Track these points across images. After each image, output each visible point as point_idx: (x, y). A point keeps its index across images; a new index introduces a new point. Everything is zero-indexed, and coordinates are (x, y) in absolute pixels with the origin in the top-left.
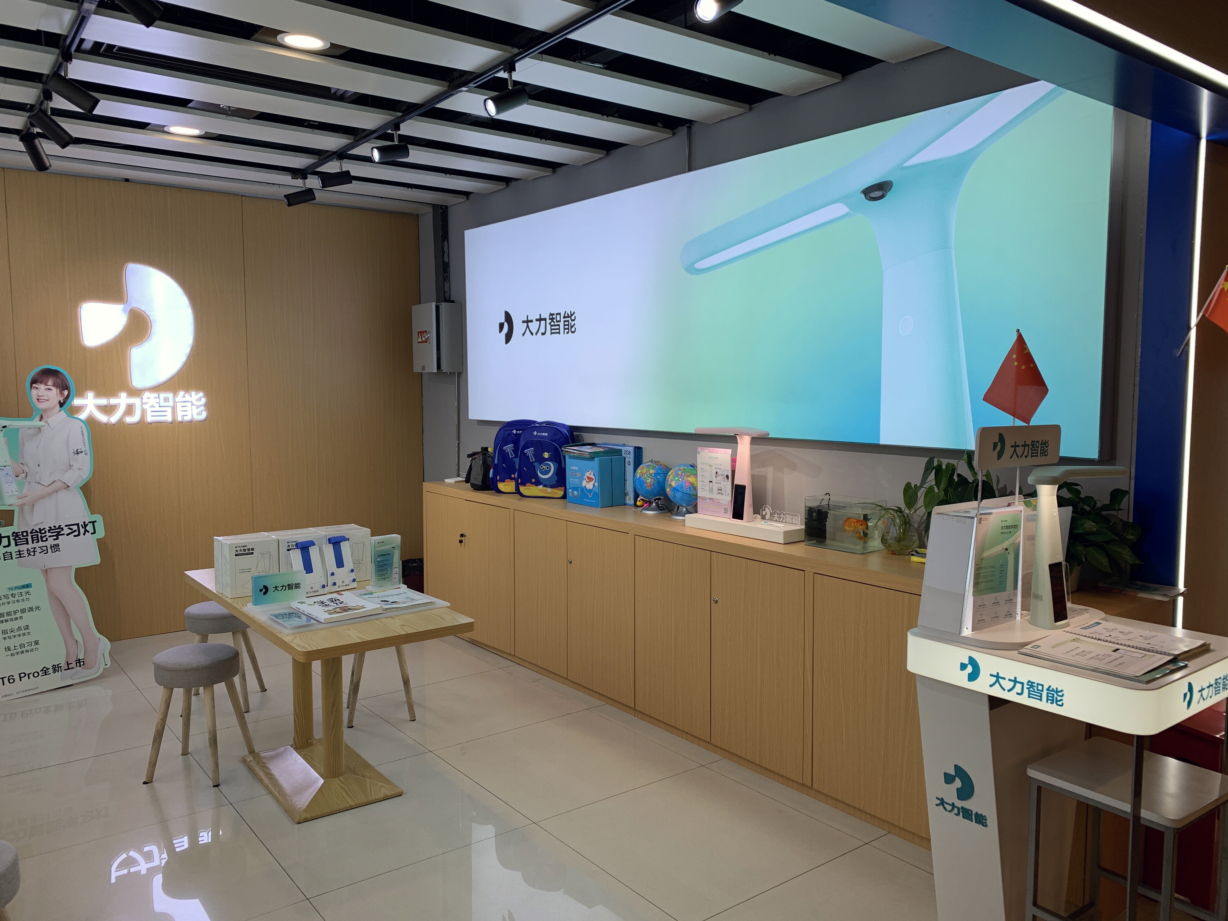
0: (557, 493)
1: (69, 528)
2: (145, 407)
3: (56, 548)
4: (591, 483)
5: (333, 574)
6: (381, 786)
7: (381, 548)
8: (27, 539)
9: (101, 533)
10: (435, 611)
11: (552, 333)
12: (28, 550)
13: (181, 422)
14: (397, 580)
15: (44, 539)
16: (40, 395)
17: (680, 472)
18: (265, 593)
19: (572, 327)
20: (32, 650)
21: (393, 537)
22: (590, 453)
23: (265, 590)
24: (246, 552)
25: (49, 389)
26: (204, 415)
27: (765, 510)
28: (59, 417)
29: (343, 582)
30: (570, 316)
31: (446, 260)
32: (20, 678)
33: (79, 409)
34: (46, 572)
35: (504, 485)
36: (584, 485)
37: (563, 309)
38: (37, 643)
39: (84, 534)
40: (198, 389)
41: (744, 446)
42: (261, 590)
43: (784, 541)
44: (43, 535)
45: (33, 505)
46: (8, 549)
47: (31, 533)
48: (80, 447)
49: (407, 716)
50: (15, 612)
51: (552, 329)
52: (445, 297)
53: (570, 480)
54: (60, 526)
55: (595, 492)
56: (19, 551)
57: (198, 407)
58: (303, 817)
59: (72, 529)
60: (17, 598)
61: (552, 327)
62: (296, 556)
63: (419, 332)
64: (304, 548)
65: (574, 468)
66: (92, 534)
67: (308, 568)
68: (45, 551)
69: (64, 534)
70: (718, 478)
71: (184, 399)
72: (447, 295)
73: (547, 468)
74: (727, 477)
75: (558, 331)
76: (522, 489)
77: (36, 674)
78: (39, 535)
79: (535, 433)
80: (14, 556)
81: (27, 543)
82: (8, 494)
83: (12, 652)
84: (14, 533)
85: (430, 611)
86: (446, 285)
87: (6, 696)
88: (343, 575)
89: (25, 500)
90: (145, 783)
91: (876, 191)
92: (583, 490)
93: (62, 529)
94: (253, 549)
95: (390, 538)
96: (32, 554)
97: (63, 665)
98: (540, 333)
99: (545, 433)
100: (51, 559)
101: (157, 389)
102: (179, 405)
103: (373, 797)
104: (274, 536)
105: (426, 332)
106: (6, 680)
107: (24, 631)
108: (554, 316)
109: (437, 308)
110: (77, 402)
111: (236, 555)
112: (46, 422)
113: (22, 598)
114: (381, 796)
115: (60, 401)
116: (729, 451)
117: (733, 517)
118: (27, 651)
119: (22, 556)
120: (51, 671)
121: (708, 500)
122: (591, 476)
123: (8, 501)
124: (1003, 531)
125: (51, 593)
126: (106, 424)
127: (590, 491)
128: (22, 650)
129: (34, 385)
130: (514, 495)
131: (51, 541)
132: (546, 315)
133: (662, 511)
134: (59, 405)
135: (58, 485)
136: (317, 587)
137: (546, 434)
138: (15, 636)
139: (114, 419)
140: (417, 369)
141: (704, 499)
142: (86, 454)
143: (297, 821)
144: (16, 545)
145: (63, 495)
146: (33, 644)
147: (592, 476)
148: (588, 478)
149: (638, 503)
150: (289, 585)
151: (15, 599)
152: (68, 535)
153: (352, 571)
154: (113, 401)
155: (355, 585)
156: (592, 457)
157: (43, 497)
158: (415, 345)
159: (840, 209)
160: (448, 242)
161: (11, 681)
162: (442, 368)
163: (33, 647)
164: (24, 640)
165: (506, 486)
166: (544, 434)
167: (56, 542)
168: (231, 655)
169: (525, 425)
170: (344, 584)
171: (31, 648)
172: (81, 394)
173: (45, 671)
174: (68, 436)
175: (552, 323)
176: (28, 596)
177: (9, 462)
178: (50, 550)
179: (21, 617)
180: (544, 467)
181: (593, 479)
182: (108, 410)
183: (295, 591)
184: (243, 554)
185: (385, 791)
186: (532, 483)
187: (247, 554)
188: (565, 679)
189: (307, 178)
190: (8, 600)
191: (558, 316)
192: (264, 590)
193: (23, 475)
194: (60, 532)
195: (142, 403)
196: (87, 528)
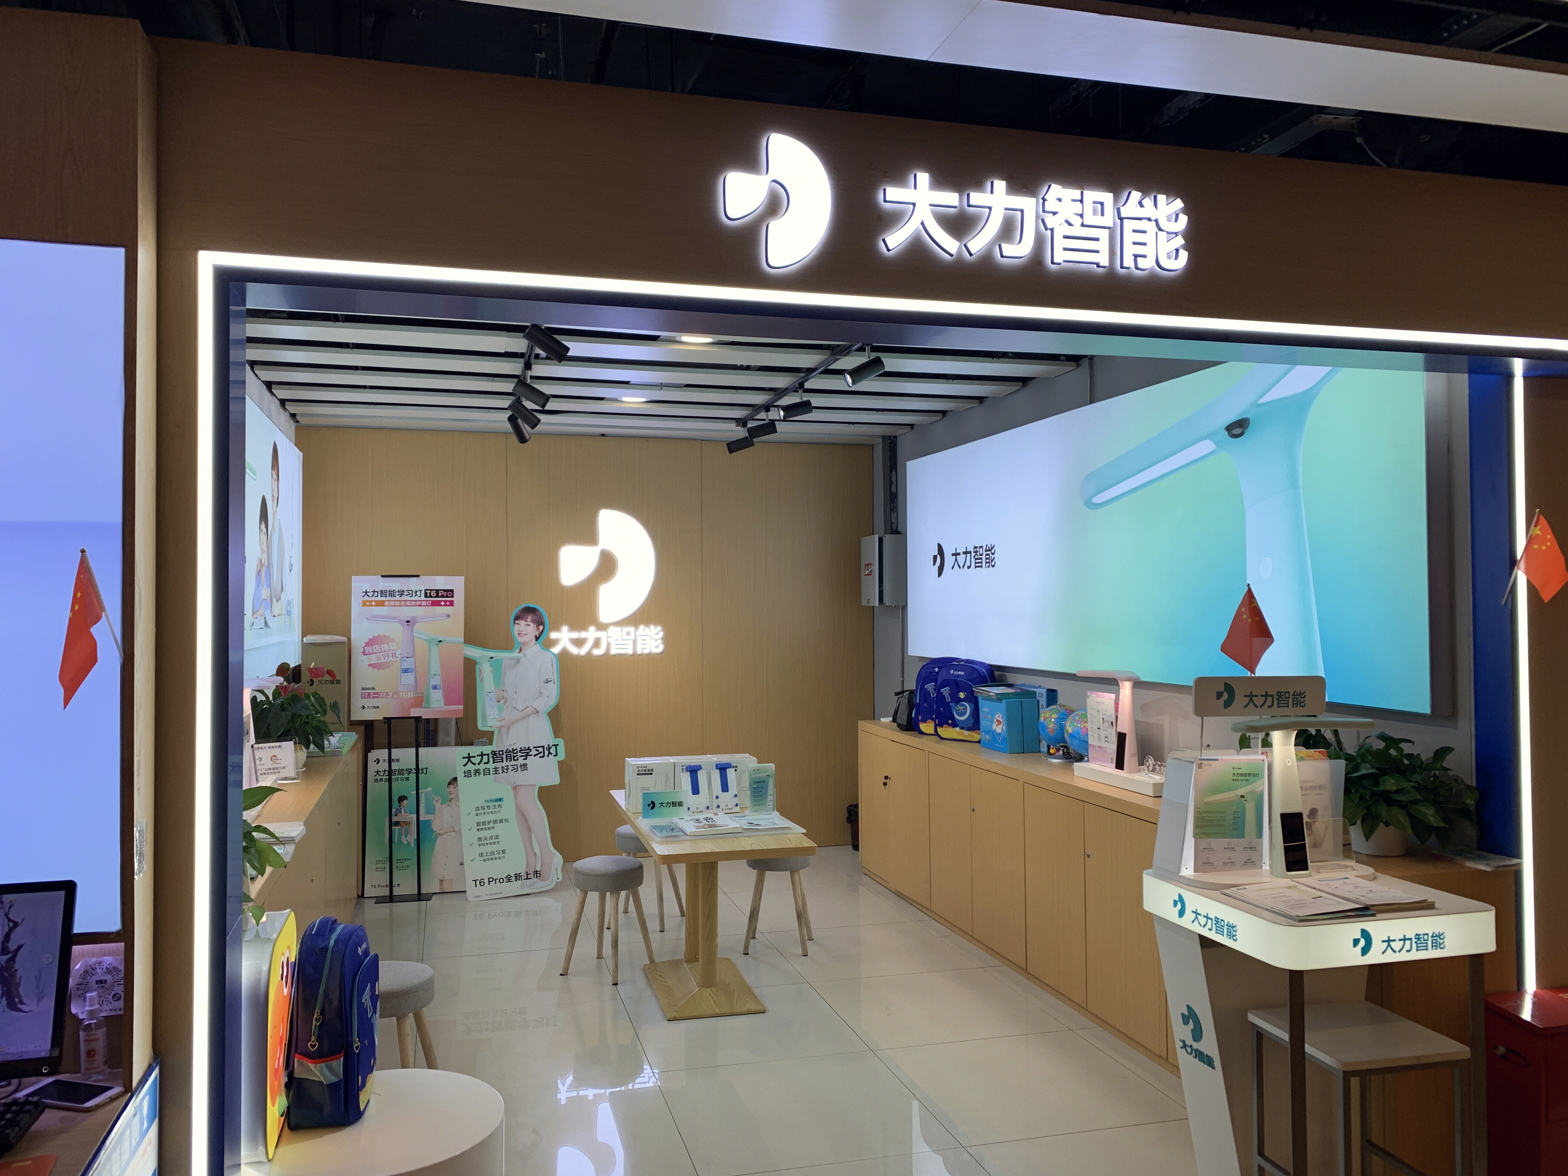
0: (974, 737)
1: (536, 750)
2: (610, 640)
3: (524, 767)
4: (1000, 727)
5: (717, 797)
6: (747, 1001)
7: (755, 776)
8: (502, 757)
9: (562, 756)
10: (789, 836)
11: (976, 567)
12: (502, 767)
13: (641, 655)
14: (771, 807)
15: (516, 758)
16: (521, 629)
17: (1077, 718)
18: (652, 808)
19: (992, 561)
20: (500, 858)
21: (769, 766)
22: (997, 694)
23: (653, 805)
24: (647, 772)
25: (528, 625)
26: (661, 649)
27: (1148, 761)
28: (534, 649)
29: (727, 806)
30: (990, 549)
31: (894, 490)
32: (489, 882)
33: (555, 642)
34: (515, 788)
35: (926, 726)
36: (994, 729)
37: (984, 542)
38: (504, 852)
39: (548, 756)
40: (656, 624)
41: (1126, 689)
42: (649, 805)
43: (1154, 792)
44: (515, 755)
45: (509, 727)
46: (487, 766)
47: (506, 752)
48: (550, 676)
49: (800, 951)
50: (489, 822)
51: (976, 563)
52: (892, 528)
53: (983, 723)
54: (529, 747)
55: (1003, 737)
56: (496, 768)
57: (656, 640)
58: (673, 1016)
59: (538, 751)
60: (491, 810)
61: (977, 561)
62: (686, 778)
63: (866, 565)
64: (693, 771)
65: (986, 710)
66: (554, 756)
67: (696, 790)
68: (515, 769)
69: (531, 755)
70: (1105, 725)
71: (644, 633)
72: (894, 526)
73: (963, 709)
74: (1112, 723)
75: (980, 564)
76: (940, 730)
77: (501, 881)
78: (512, 754)
79: (952, 672)
80: (491, 772)
81: (502, 762)
82: (490, 717)
83: (484, 858)
84: (493, 751)
85: (786, 835)
86: (894, 516)
87: (477, 897)
88: (727, 799)
89: (503, 723)
90: (561, 975)
91: (1237, 428)
92: (993, 733)
93: (531, 750)
94: (652, 770)
95: (768, 766)
96: (506, 771)
97: (523, 874)
98: (966, 567)
99: (961, 671)
100: (519, 777)
101: (620, 623)
102: (639, 639)
103: (738, 1009)
104: (672, 759)
105: (870, 564)
106: (478, 882)
107: (494, 841)
108: (978, 550)
109: (881, 540)
110: (554, 635)
111: (638, 774)
112: (524, 654)
113: (495, 810)
114: (745, 1010)
115: (536, 636)
116: (1113, 696)
117: (1116, 768)
118: (496, 859)
119: (498, 772)
120: (513, 879)
121: (1097, 748)
122: (999, 719)
123: (490, 723)
124: (1234, 778)
125: (518, 808)
126: (577, 656)
127: (999, 734)
128: (492, 856)
129: (517, 621)
130: (934, 736)
131: (521, 761)
132: (971, 549)
133: (1069, 760)
134: (535, 639)
135: (530, 710)
136: (703, 808)
137: (963, 673)
138: (487, 844)
139: (583, 651)
140: (864, 603)
141: (1094, 747)
142: (554, 683)
143: (668, 1016)
144: (494, 763)
145: (533, 720)
146: (501, 852)
147: (1001, 720)
148: (997, 720)
149: (1052, 751)
150: (673, 802)
151: (490, 811)
152: (535, 756)
153: (736, 796)
154: (583, 635)
155: (737, 809)
156: (1000, 698)
157: (516, 721)
158: (863, 577)
159: (1208, 446)
160: (896, 472)
161: (482, 884)
162: (884, 602)
163: (501, 855)
164: (494, 848)
165: (927, 727)
166: (960, 673)
167: (525, 762)
168: (635, 867)
169: (947, 663)
170: (728, 807)
171: (499, 856)
172: (557, 628)
173: (509, 879)
174: (540, 668)
175: (976, 557)
176: (499, 809)
177: (493, 689)
178: (519, 769)
179: (493, 828)
180: (960, 707)
181: (1001, 722)
182: (579, 643)
183: (677, 808)
184: (644, 774)
185: (753, 1007)
186: (949, 725)
187: (648, 774)
188: (970, 936)
189: (769, 411)
190: (484, 811)
191: (981, 549)
192: (651, 805)
193: (503, 701)
194: (529, 752)
195: (608, 637)
196: (551, 751)
